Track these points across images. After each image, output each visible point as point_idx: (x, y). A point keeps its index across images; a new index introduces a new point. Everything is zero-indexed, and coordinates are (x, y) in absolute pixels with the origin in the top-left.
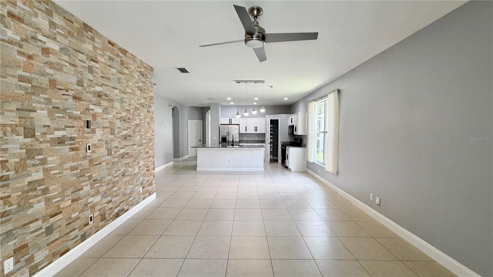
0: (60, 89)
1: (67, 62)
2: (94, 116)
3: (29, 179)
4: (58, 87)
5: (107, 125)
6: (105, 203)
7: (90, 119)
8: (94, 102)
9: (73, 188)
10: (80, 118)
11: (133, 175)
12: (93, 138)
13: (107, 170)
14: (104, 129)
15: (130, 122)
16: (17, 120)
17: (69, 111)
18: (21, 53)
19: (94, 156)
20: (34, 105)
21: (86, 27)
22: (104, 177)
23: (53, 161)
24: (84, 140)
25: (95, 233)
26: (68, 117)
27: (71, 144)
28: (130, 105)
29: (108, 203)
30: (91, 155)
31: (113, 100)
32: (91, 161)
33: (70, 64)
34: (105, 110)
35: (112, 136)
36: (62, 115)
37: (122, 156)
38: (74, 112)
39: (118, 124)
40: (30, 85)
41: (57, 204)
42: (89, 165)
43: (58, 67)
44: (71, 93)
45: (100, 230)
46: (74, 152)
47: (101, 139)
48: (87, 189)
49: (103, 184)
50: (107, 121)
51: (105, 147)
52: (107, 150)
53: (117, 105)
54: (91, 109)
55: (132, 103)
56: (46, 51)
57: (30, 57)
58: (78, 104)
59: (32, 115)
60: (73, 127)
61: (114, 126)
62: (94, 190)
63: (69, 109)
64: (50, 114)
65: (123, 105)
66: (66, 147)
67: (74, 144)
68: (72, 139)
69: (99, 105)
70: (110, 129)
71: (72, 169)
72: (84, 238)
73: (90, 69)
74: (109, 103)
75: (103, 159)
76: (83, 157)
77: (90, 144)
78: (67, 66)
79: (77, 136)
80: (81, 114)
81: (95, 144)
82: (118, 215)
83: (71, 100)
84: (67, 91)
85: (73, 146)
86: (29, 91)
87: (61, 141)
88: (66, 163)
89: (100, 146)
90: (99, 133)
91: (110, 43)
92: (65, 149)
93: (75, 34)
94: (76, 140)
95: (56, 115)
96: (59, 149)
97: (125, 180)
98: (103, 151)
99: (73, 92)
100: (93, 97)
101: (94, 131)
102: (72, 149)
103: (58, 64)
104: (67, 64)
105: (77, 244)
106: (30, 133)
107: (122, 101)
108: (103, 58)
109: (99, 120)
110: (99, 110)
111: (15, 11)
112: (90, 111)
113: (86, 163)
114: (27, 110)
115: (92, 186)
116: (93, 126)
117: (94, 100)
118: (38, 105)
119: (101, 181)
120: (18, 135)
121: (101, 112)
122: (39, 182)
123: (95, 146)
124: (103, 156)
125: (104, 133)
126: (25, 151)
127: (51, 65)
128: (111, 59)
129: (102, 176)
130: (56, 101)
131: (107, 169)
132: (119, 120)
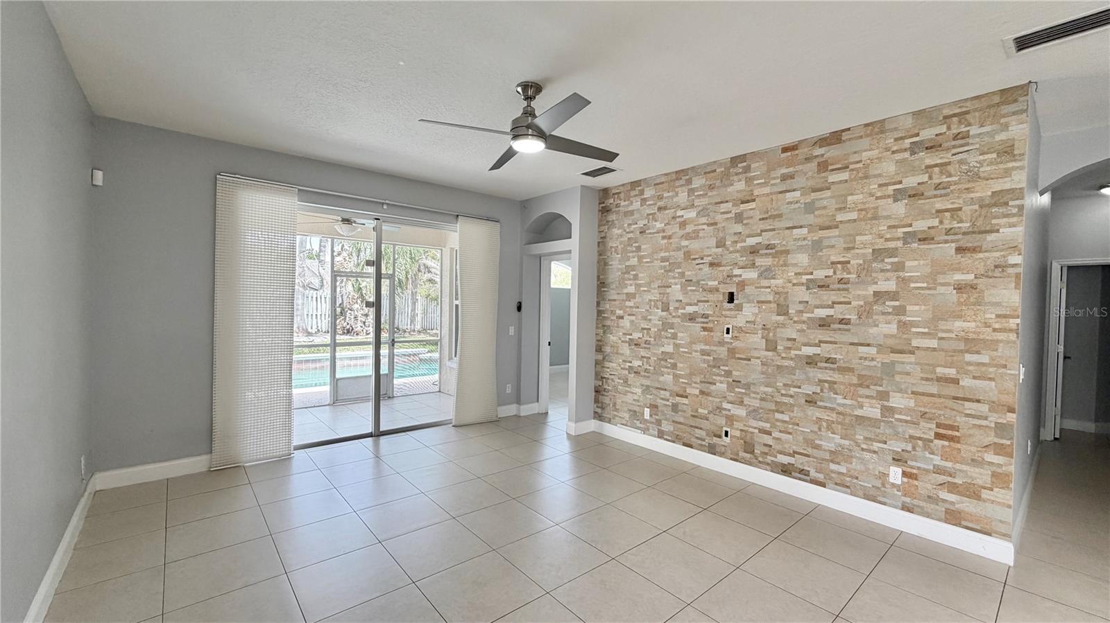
0: (695, 259)
1: (704, 224)
2: (742, 285)
3: (662, 349)
4: (692, 257)
5: (770, 298)
6: (755, 428)
7: (734, 290)
8: (741, 264)
9: (702, 376)
10: (717, 290)
11: (850, 415)
12: (736, 317)
13: (763, 376)
14: (760, 305)
15: (846, 290)
16: (658, 296)
17: (703, 282)
18: (664, 238)
19: (736, 344)
20: (670, 281)
21: (735, 160)
22: (754, 384)
23: (683, 338)
24: (722, 319)
25: (731, 459)
26: (701, 289)
27: (704, 323)
28: (848, 249)
29: (762, 431)
30: (732, 343)
31: (787, 252)
32: (732, 352)
33: (709, 225)
34: (767, 273)
35: (781, 318)
36: (694, 288)
37: (811, 361)
38: (710, 283)
39: (802, 294)
40: (668, 263)
41: (684, 385)
42: (728, 355)
43: (694, 236)
44: (707, 260)
45: (740, 462)
46: (706, 333)
47: (753, 320)
48: (722, 387)
49: (753, 395)
50: (769, 290)
51: (760, 336)
52: (764, 340)
53: (802, 259)
54: (736, 276)
55: (858, 243)
56: (683, 224)
57: (669, 237)
58: (716, 272)
59: (668, 290)
60: (708, 301)
61: (786, 299)
62: (733, 394)
63: (704, 280)
64: (684, 287)
65: (820, 254)
66: (697, 325)
67: (707, 323)
68: (705, 316)
69: (753, 265)
70: (776, 305)
71: (703, 353)
72: (712, 450)
73: (739, 218)
74: (777, 259)
75: (756, 354)
76: (719, 342)
77: (730, 326)
78: (704, 229)
79: (711, 313)
80: (719, 284)
81: (740, 327)
82: (786, 470)
83: (706, 269)
84: (702, 259)
85: (705, 325)
86: (668, 268)
87: (692, 318)
88: (695, 343)
89: (749, 331)
90: (749, 311)
91: (785, 150)
92: (696, 327)
93: (718, 183)
94: (710, 318)
95: (689, 288)
96: (690, 326)
97: (818, 415)
98: (757, 340)
99: (710, 258)
100: (741, 257)
101: (739, 308)
102: (705, 329)
103: (694, 231)
104: (705, 227)
105: (701, 448)
106: (666, 308)
107: (817, 246)
108: (768, 186)
109: (748, 290)
110: (751, 275)
111: (660, 204)
112: (734, 279)
113: (723, 352)
114: (664, 287)
115: (731, 387)
116: (738, 299)
117: (742, 260)
118: (673, 281)
119: (748, 386)
120: (658, 309)
121: (756, 277)
122: (670, 355)
123: (740, 330)
124: (755, 349)
125: (759, 312)
126: (661, 323)
127: (687, 237)
128: (784, 178)
129: (750, 380)
130: (689, 273)
131: (763, 373)
132: (804, 288)
